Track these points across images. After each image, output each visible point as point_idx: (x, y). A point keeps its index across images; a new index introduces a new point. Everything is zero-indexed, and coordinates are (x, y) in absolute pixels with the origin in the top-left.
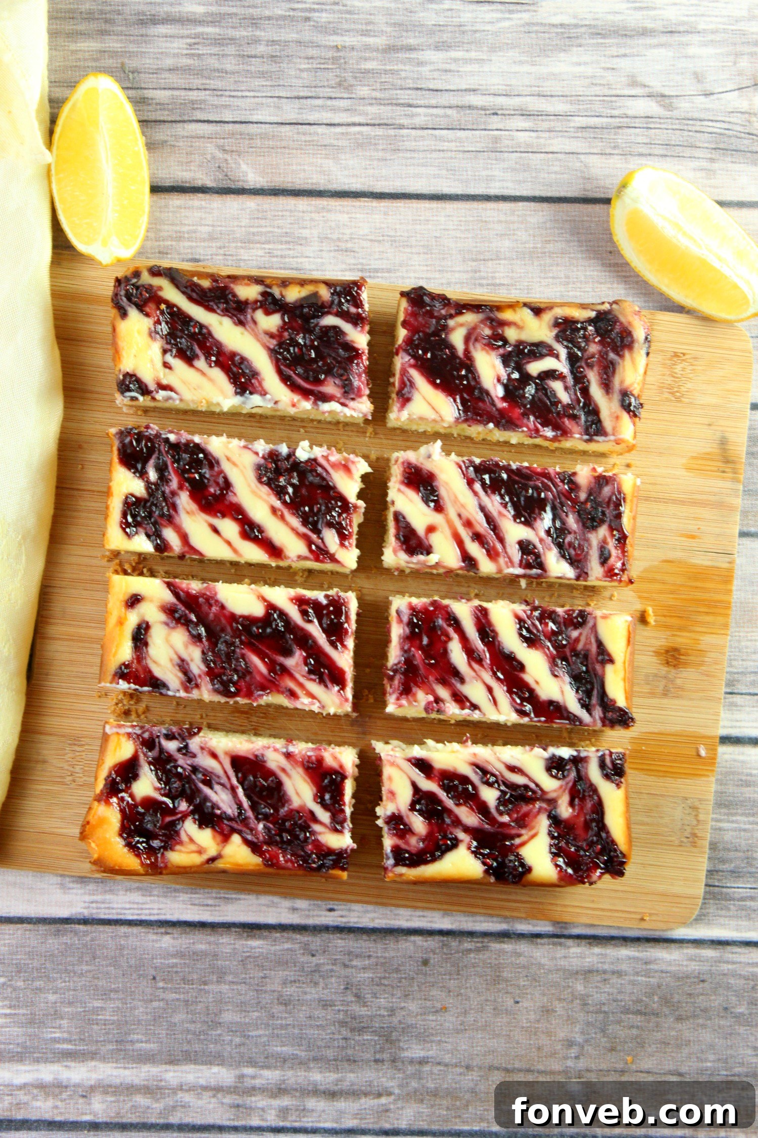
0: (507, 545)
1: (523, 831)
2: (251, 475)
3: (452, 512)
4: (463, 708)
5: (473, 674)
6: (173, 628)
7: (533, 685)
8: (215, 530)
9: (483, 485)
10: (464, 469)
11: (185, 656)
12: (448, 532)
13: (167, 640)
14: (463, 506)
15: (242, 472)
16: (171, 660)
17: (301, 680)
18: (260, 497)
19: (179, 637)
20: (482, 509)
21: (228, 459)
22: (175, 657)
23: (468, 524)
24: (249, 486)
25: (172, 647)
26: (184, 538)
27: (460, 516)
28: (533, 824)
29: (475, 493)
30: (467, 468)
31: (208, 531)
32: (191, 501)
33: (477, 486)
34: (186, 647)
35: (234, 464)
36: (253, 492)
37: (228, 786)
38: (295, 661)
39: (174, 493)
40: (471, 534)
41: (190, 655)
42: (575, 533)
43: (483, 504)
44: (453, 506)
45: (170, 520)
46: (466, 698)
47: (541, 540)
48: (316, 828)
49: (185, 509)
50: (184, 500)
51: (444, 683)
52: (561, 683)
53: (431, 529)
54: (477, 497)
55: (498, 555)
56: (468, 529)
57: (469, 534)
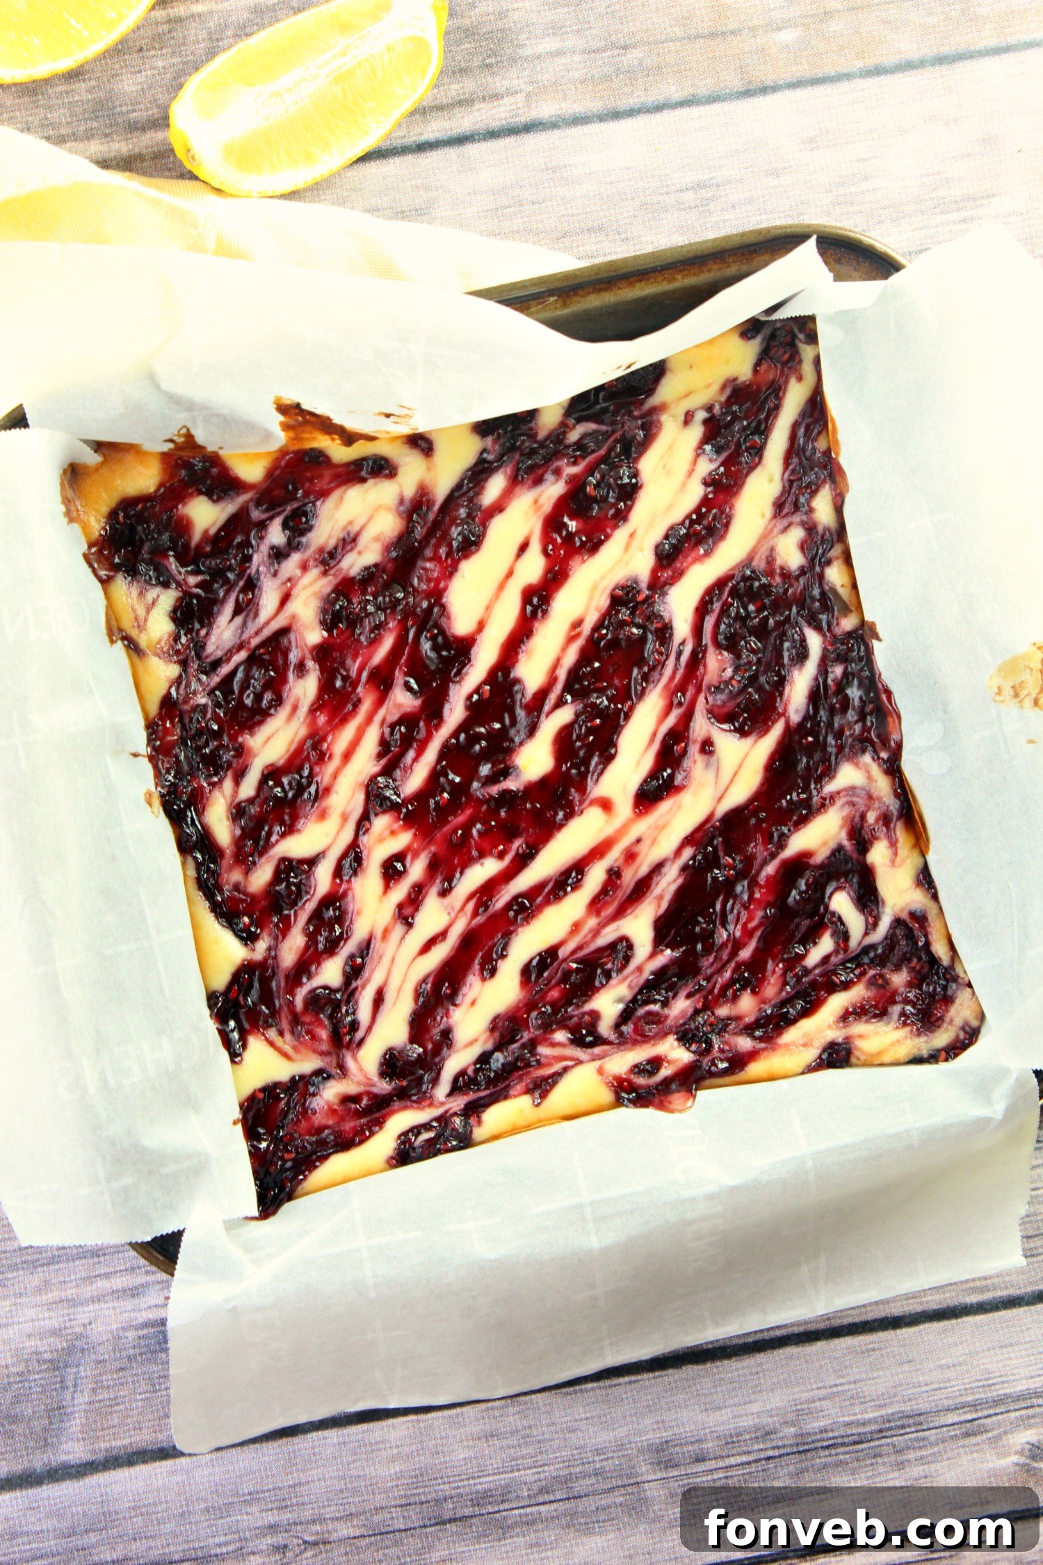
0: (617, 922)
1: (288, 1036)
2: (619, 576)
3: (642, 827)
6: (400, 514)
8: (523, 547)
9: (692, 862)
10: (707, 826)
11: (363, 541)
12: (608, 830)
13: (377, 509)
14: (654, 841)
15: (619, 562)
16: (351, 523)
17: (378, 718)
18: (591, 598)
19: (387, 525)
20: (658, 868)
21: (632, 535)
22: (356, 528)
23: (630, 856)
24: (602, 578)
25: (371, 518)
26: (498, 508)
27: (639, 841)
29: (678, 852)
31: (519, 540)
32: (553, 500)
33: (688, 852)
34: (377, 539)
35: (627, 547)
36: (595, 587)
37: (245, 636)
38: (403, 699)
39: (558, 472)
40: (617, 864)
41: (366, 547)
42: (668, 1015)
43: (664, 870)
44: (649, 827)
45: (515, 482)
47: (641, 968)
48: (228, 784)
49: (540, 495)
50: (553, 490)
53: (606, 805)
54: (672, 856)
55: (598, 913)
56: (623, 857)
57: (616, 861)
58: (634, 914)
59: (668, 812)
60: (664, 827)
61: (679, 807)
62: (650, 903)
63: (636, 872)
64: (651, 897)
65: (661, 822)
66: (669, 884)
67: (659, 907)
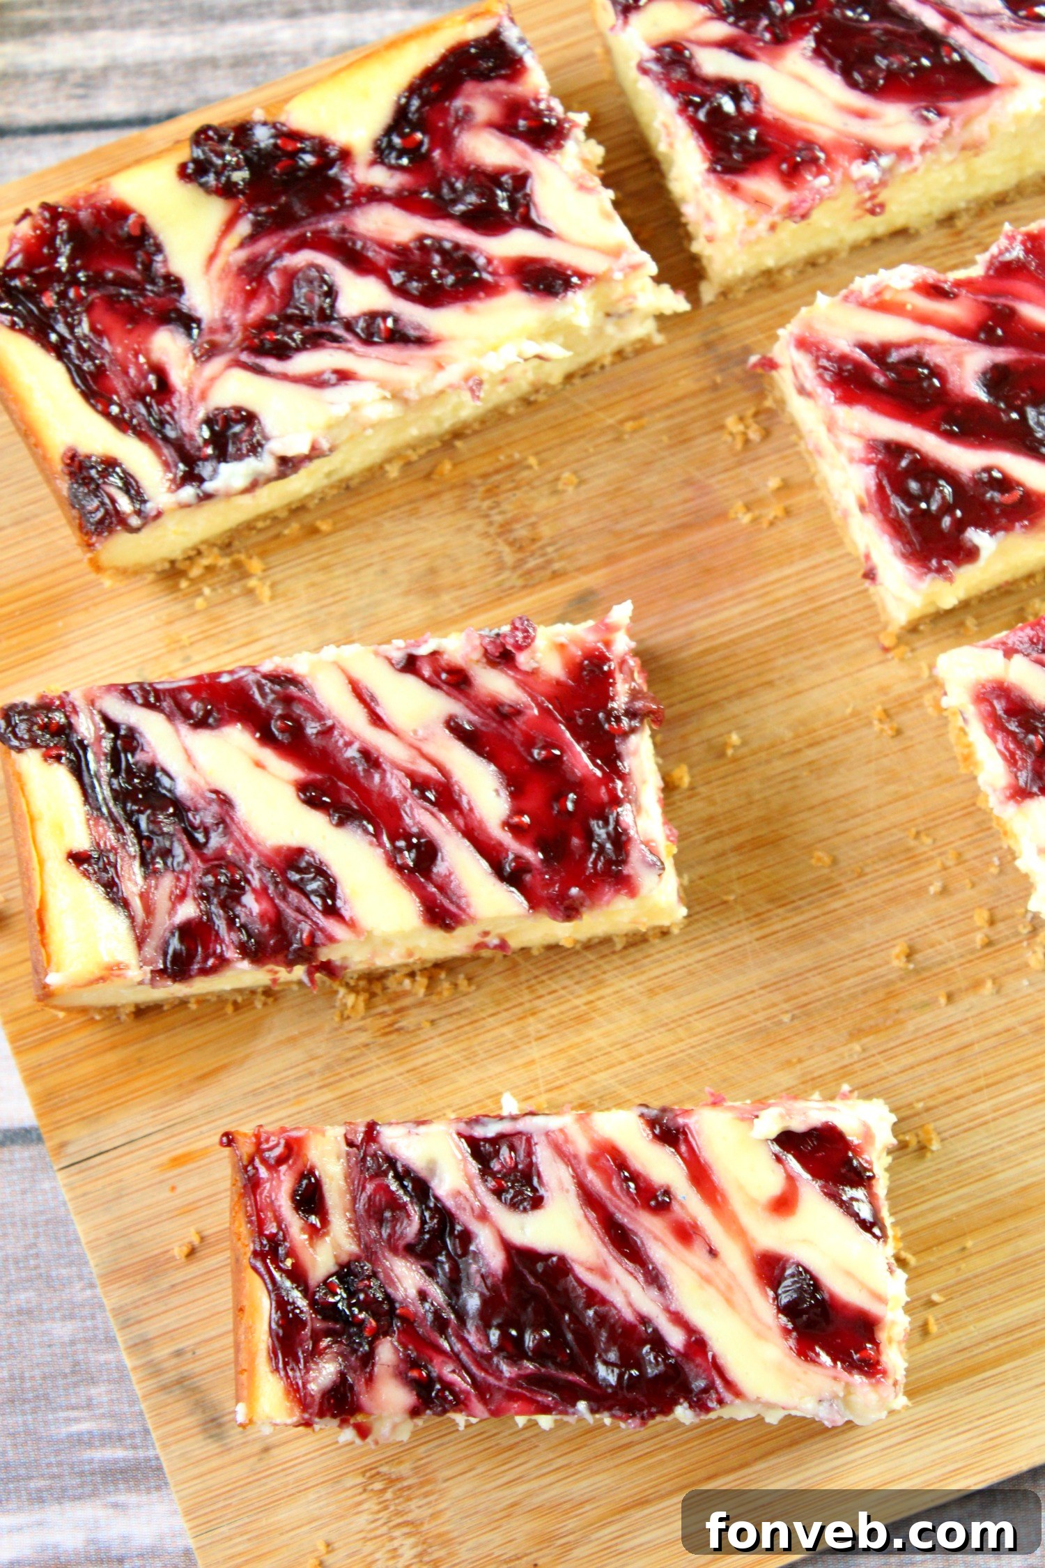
0: (572, 1188)
1: (242, 255)
3: (737, 1263)
4: (435, 654)
5: (429, 749)
7: (268, 756)
9: (658, 1343)
10: (718, 1382)
12: (737, 1202)
14: (707, 1279)
20: (654, 1279)
23: (686, 1233)
27: (713, 1253)
28: (227, 283)
29: (678, 1319)
30: (710, 1387)
33: (676, 1338)
40: (676, 1207)
42: (394, 1250)
43: (655, 1293)
44: (732, 1275)
46: (431, 683)
47: (483, 1216)
51: (501, 712)
52: (196, 777)
53: (784, 1204)
54: (673, 1307)
55: (594, 1161)
56: (687, 1219)
57: (682, 1206)
58: (585, 1222)
59: (754, 1314)
60: (729, 1302)
61: (759, 1335)
62: (598, 1254)
63: (656, 1238)
64: (610, 1259)
65: (738, 1298)
66: (626, 1294)
67: (590, 1269)
